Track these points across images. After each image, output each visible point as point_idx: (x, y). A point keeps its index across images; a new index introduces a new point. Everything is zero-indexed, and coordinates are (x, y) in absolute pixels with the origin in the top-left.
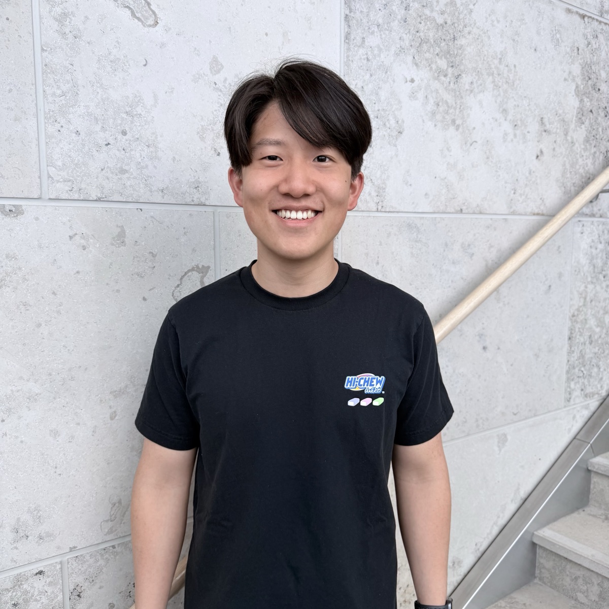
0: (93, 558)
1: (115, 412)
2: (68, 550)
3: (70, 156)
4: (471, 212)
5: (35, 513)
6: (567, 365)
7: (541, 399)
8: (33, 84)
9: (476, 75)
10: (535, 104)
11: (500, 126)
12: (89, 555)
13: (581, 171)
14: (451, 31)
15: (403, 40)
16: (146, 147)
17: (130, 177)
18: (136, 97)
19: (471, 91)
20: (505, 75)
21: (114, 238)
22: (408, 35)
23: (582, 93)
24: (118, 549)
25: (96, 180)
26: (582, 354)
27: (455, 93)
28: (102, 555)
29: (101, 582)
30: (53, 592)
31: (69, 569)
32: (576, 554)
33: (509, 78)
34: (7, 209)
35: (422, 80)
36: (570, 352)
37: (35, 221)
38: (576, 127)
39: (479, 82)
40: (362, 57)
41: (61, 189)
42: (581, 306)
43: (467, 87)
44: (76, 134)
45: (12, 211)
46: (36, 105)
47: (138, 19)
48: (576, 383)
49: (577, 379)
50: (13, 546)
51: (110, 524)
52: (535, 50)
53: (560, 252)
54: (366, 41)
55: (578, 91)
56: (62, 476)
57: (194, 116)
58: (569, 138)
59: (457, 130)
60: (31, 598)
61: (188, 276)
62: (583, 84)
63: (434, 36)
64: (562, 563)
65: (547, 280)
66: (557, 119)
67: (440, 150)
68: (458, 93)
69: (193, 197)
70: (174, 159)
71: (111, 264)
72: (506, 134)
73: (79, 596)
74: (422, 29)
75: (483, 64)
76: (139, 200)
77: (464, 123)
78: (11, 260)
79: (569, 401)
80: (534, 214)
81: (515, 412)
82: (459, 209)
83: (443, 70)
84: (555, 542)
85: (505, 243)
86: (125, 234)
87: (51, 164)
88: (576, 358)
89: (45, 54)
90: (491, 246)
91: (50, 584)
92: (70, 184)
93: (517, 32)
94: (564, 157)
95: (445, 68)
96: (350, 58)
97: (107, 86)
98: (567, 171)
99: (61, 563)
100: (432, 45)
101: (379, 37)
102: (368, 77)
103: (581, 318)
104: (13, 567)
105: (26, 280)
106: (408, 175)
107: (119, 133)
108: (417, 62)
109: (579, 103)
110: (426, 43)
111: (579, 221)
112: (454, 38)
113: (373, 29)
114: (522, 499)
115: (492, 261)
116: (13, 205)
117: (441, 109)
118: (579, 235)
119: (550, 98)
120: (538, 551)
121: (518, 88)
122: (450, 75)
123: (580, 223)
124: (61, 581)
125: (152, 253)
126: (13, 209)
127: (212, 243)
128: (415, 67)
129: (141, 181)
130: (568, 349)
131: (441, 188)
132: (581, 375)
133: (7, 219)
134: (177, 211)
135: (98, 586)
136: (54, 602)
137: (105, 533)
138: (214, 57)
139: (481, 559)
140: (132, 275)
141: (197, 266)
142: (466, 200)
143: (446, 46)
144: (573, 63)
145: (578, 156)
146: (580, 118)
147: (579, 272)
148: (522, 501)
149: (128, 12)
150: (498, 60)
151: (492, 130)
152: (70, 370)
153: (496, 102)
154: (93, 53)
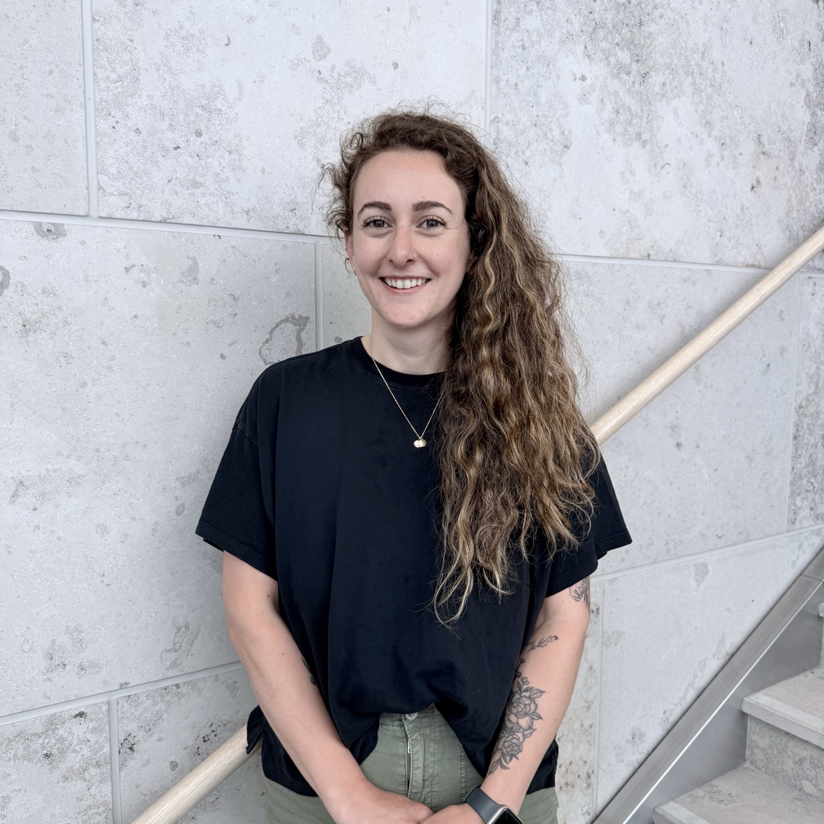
0: (150, 699)
1: (183, 505)
2: (118, 687)
3: (127, 162)
4: (662, 259)
5: (76, 634)
6: (791, 473)
7: (755, 519)
8: (80, 65)
9: (669, 74)
10: (750, 116)
11: (702, 144)
12: (145, 695)
13: (813, 209)
14: (636, 14)
15: (572, 23)
16: (227, 153)
17: (205, 193)
18: (215, 86)
19: (663, 96)
20: (710, 76)
21: (183, 273)
22: (578, 17)
23: (815, 104)
24: (183, 690)
25: (160, 194)
26: (812, 460)
27: (641, 97)
28: (162, 697)
29: (160, 732)
30: (98, 741)
31: (119, 712)
32: (802, 726)
33: (715, 80)
34: (45, 228)
35: (596, 78)
36: (796, 456)
37: (80, 246)
38: (806, 149)
39: (674, 84)
40: (516, 44)
41: (114, 205)
42: (811, 395)
43: (657, 89)
44: (136, 132)
45: (51, 231)
46: (84, 92)
48: (803, 499)
49: (805, 493)
50: (45, 677)
51: (173, 655)
52: (751, 43)
53: (783, 319)
54: (522, 23)
55: (809, 100)
56: (110, 587)
57: (291, 114)
58: (796, 164)
59: (644, 147)
60: (68, 747)
61: (280, 329)
62: (816, 92)
63: (613, 19)
64: (782, 740)
65: (764, 356)
66: (780, 137)
67: (620, 173)
68: (645, 97)
69: (288, 223)
70: (263, 170)
71: (179, 307)
72: (710, 155)
73: (131, 749)
74: (597, 9)
75: (679, 59)
76: (217, 223)
77: (653, 137)
78: (49, 296)
79: (793, 523)
80: (748, 266)
81: (720, 535)
82: (646, 254)
83: (625, 65)
84: (773, 711)
85: (708, 303)
86: (198, 268)
87: (102, 172)
88: (803, 465)
89: (96, 25)
90: (689, 307)
91: (94, 730)
92: (126, 198)
93: (726, 17)
94: (789, 189)
95: (628, 63)
96: (500, 46)
97: (177, 70)
98: (793, 209)
99: (108, 703)
100: (610, 32)
101: (539, 18)
102: (523, 70)
103: (811, 409)
104: (46, 705)
105: (67, 323)
106: (577, 205)
107: (192, 133)
108: (590, 53)
109: (810, 116)
110: (603, 28)
111: (810, 278)
112: (641, 23)
113: (530, 8)
114: (727, 654)
115: (690, 326)
116: (52, 224)
117: (622, 118)
118: (809, 296)
119: (770, 109)
120: (750, 724)
121: (727, 93)
122: (634, 73)
123: (810, 280)
124: (107, 728)
125: (233, 295)
126: (53, 229)
127: (313, 285)
128: (587, 60)
129: (220, 198)
130: (793, 453)
131: (622, 224)
132: (811, 488)
133: (44, 243)
134: (268, 240)
135: (156, 737)
136: (98, 755)
137: (167, 667)
138: (318, 37)
139: (672, 732)
140: (207, 323)
141: (293, 316)
142: (655, 242)
143: (629, 33)
144: (802, 62)
145: (809, 189)
146: (811, 138)
147: (809, 347)
148: (728, 657)
150: (700, 54)
151: (691, 148)
152: (124, 446)
153: (696, 111)
154: (160, 26)
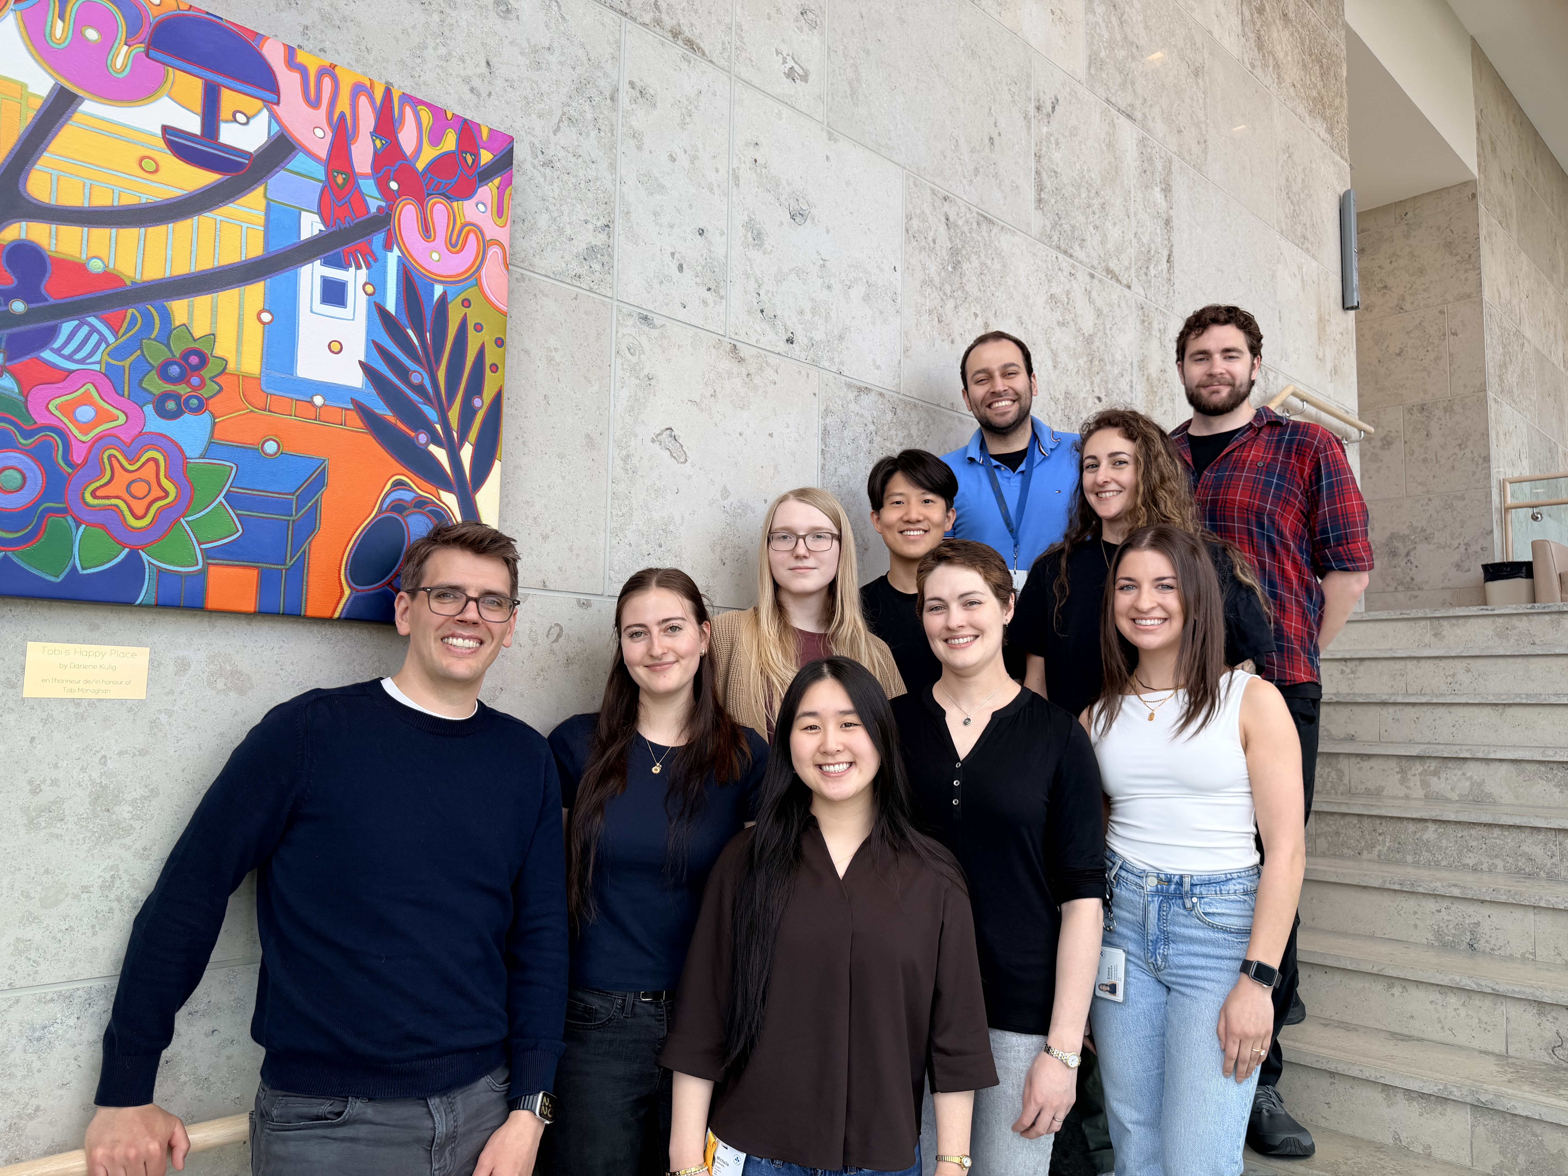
47: (674, 457)
149: (668, 453)
